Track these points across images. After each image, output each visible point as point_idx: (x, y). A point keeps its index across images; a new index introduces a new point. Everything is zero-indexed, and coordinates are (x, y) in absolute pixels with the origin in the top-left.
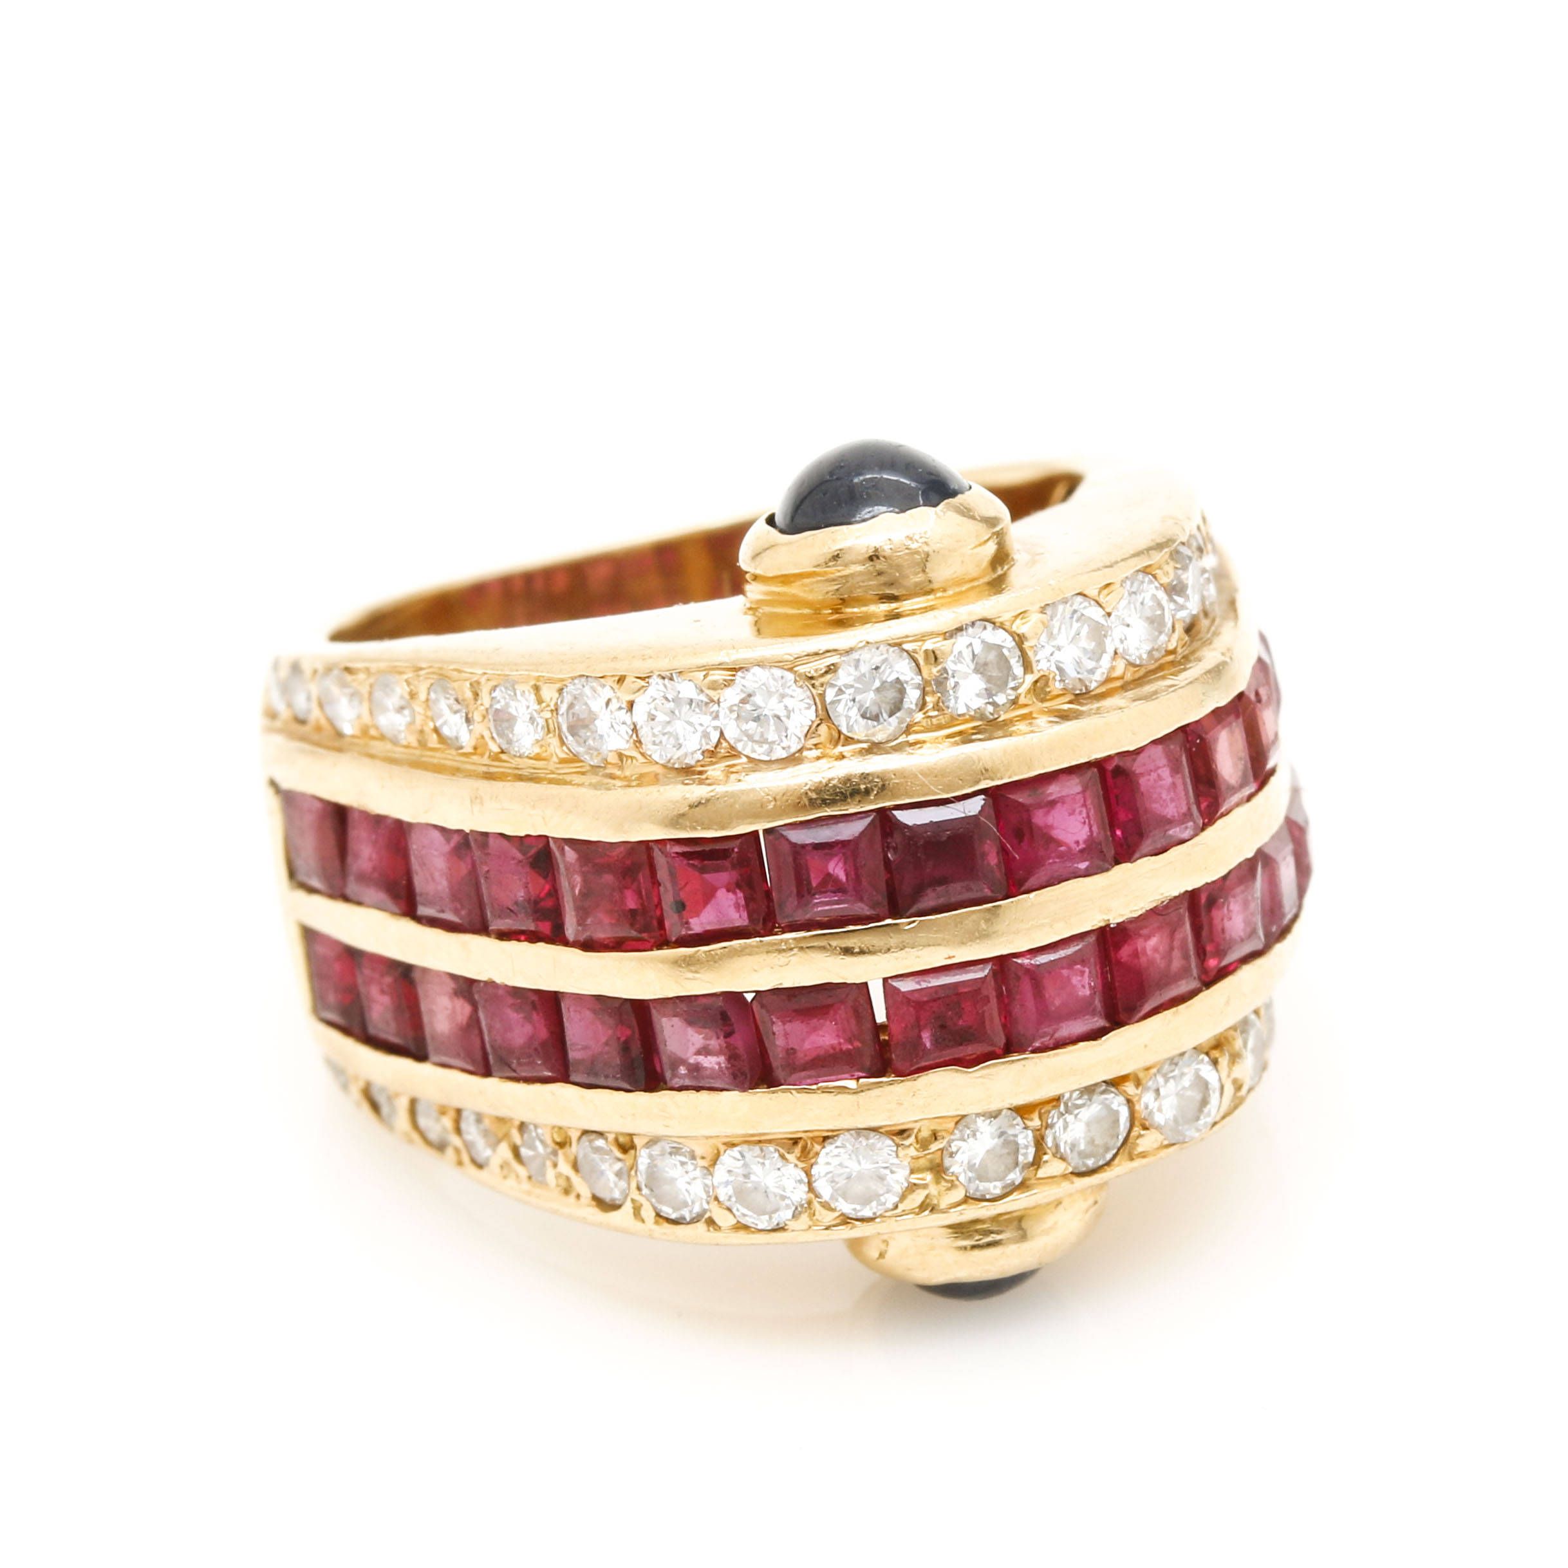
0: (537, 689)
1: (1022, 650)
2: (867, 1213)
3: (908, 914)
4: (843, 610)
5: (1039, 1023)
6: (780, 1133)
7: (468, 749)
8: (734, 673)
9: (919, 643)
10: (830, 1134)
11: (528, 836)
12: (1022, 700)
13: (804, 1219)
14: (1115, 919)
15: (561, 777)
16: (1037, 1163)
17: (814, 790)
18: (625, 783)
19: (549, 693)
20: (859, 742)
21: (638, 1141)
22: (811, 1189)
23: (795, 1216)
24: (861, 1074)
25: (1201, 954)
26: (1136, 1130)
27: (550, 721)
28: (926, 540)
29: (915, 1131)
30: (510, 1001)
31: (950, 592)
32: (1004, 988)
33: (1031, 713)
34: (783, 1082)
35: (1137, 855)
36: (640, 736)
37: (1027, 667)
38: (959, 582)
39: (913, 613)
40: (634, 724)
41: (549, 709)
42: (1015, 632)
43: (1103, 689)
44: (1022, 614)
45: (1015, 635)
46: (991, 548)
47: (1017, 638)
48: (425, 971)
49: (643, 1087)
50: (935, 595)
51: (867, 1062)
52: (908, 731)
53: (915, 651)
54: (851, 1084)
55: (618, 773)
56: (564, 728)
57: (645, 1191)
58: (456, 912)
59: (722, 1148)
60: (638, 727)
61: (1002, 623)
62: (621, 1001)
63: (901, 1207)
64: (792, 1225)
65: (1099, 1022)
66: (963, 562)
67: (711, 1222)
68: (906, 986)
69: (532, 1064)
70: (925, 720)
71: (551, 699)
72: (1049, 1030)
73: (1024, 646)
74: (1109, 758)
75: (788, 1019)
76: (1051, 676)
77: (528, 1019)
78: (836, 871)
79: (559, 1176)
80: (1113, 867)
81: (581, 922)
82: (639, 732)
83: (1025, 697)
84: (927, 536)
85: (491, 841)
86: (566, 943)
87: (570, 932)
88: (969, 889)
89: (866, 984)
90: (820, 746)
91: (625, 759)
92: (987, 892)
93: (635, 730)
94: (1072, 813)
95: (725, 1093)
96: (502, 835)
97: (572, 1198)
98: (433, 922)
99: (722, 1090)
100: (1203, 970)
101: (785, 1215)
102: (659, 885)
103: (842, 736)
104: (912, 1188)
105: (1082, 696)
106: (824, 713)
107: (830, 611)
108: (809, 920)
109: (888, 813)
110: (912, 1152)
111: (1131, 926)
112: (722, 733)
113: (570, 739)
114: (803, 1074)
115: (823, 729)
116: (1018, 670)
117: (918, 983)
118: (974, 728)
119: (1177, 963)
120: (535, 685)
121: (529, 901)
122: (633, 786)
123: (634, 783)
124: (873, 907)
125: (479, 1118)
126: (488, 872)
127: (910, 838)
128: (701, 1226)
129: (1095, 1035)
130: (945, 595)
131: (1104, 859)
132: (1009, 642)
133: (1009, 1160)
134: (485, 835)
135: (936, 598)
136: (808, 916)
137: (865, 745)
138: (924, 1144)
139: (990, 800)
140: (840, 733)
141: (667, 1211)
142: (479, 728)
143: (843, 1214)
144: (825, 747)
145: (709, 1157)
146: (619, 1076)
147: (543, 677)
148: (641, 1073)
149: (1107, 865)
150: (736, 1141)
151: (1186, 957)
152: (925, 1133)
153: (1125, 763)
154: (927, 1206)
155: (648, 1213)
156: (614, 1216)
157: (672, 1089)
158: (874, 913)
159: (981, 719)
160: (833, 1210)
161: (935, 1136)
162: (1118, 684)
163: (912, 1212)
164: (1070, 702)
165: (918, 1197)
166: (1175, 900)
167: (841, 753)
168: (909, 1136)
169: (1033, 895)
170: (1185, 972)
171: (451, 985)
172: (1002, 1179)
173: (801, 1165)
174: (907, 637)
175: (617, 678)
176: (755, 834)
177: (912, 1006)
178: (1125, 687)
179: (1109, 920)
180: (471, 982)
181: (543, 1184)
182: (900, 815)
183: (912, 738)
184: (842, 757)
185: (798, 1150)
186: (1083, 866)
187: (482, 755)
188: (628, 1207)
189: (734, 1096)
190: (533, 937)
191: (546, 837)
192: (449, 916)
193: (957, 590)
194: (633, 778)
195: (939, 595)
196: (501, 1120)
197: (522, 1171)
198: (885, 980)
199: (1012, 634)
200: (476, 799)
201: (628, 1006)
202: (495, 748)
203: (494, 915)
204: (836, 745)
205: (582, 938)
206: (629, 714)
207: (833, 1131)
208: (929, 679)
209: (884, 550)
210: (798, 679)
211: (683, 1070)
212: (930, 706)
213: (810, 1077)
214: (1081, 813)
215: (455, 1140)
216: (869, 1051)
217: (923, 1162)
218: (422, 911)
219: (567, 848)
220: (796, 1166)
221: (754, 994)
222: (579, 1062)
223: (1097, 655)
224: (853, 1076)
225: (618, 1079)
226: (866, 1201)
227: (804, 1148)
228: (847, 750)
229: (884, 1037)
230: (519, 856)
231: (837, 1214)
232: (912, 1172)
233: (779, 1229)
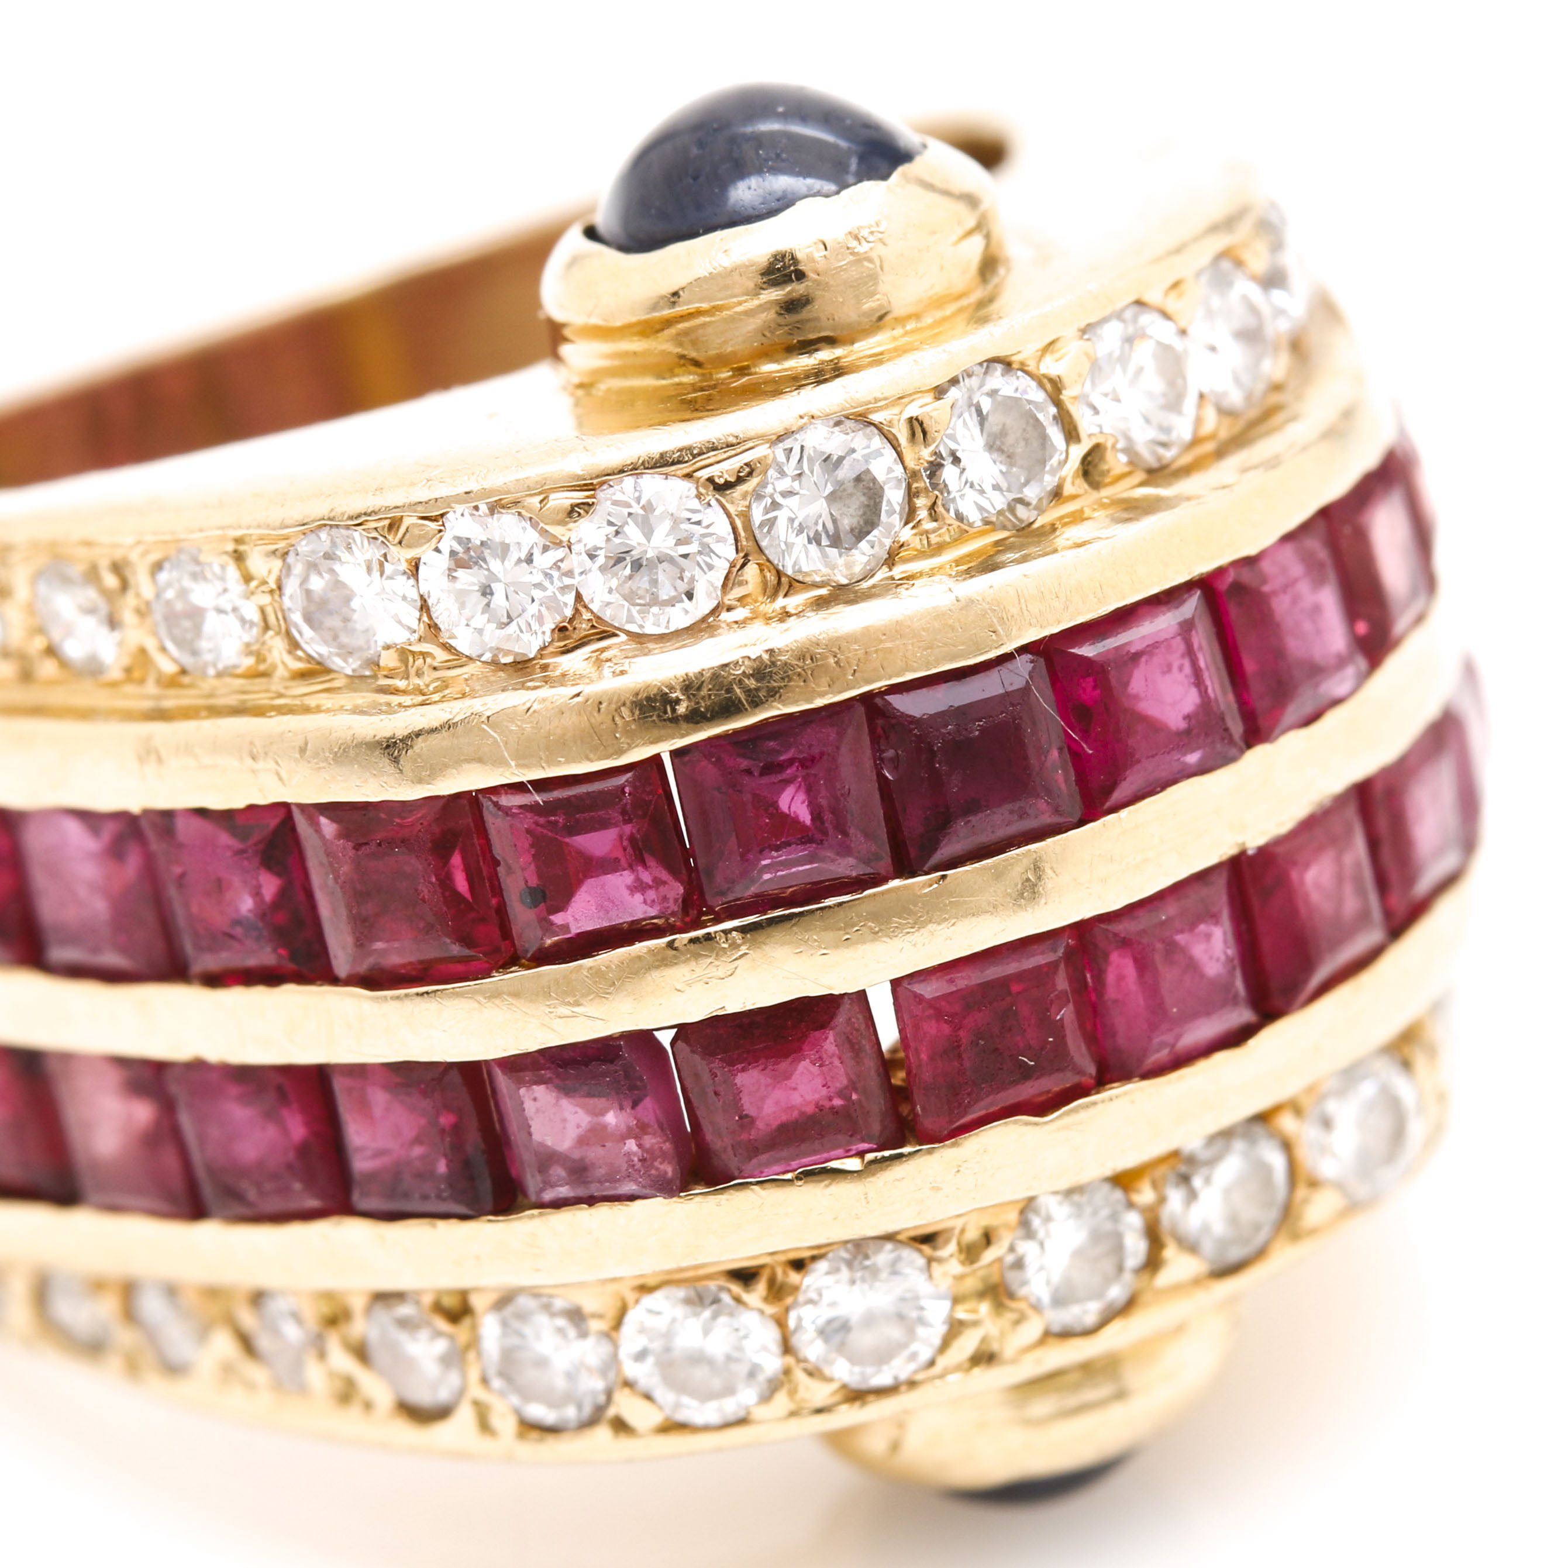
0: (239, 557)
1: (1058, 403)
2: (883, 1378)
3: (925, 868)
4: (753, 370)
5: (1153, 1027)
6: (733, 1260)
7: (115, 673)
8: (592, 492)
9: (896, 410)
10: (815, 1252)
11: (251, 808)
12: (1068, 490)
13: (782, 1402)
14: (1254, 840)
15: (297, 702)
16: (1153, 1263)
17: (752, 675)
18: (421, 698)
19: (260, 564)
20: (816, 585)
21: (478, 1302)
22: (787, 1348)
23: (766, 1398)
24: (865, 1146)
25: (1382, 883)
26: (1301, 1192)
27: (269, 611)
28: (880, 236)
29: (957, 1232)
30: (234, 1090)
31: (928, 320)
32: (1088, 976)
33: (1081, 511)
34: (736, 1174)
35: (1277, 731)
36: (434, 616)
37: (1072, 434)
38: (940, 302)
39: (877, 360)
40: (422, 596)
41: (264, 588)
42: (1044, 376)
43: (1187, 459)
44: (1049, 347)
45: (1045, 381)
46: (975, 246)
47: (1048, 386)
48: (66, 1058)
49: (489, 1206)
50: (904, 326)
51: (876, 1127)
52: (891, 559)
53: (890, 423)
54: (853, 1164)
55: (401, 684)
56: (297, 617)
57: (497, 1383)
58: (124, 950)
59: (630, 1297)
60: (430, 602)
61: (1022, 364)
62: (441, 1069)
63: (942, 1362)
64: (759, 1413)
65: (1244, 1015)
66: (942, 268)
67: (620, 1426)
68: (929, 990)
69: (284, 1191)
70: (918, 538)
71: (270, 572)
72: (1168, 1038)
73: (1062, 397)
74: (1220, 572)
75: (740, 1066)
76: (1109, 445)
77: (271, 1116)
78: (792, 809)
79: (332, 1375)
80: (1242, 752)
81: (361, 942)
82: (432, 609)
83: (1073, 483)
84: (881, 230)
85: (180, 824)
86: (334, 980)
87: (342, 962)
88: (1022, 815)
89: (863, 992)
90: (749, 600)
91: (411, 659)
92: (1047, 819)
93: (424, 606)
94: (1168, 669)
95: (639, 1203)
96: (201, 813)
97: (355, 1411)
98: (76, 972)
99: (632, 1198)
100: (1388, 914)
101: (747, 1396)
102: (497, 863)
103: (783, 579)
104: (955, 1328)
105: (1157, 473)
106: (751, 543)
107: (730, 373)
108: (756, 896)
109: (878, 701)
110: (955, 1267)
111: (1280, 850)
112: (579, 597)
113: (306, 635)
114: (764, 1157)
115: (751, 571)
116: (1056, 435)
117: (951, 981)
118: (997, 543)
119: (1351, 905)
120: (235, 551)
121: (263, 916)
122: (435, 702)
123: (436, 697)
124: (867, 862)
125: (171, 1291)
126: (183, 875)
127: (920, 739)
128: (603, 1433)
129: (1237, 1038)
130: (919, 325)
131: (1231, 741)
132: (1038, 396)
133: (1108, 1265)
134: (168, 815)
135: (906, 333)
136: (753, 890)
137: (823, 591)
138: (970, 1253)
139: (1042, 661)
140: (779, 574)
141: (538, 1412)
142: (135, 634)
143: (844, 1386)
144: (756, 601)
145: (612, 1313)
146: (445, 1194)
147: (251, 535)
148: (486, 1186)
149: (1234, 751)
150: (651, 1282)
151: (1361, 892)
152: (973, 1234)
153: (1246, 576)
154: (984, 1358)
155: (505, 1424)
156: (441, 1433)
157: (541, 1205)
158: (869, 870)
159: (1004, 528)
160: (829, 1380)
161: (988, 1238)
162: (1209, 447)
163: (958, 1368)
164: (1142, 484)
165: (967, 1344)
166: (1340, 801)
167: (784, 607)
168: (947, 1241)
169: (1124, 813)
170: (1363, 918)
171: (113, 1077)
172: (1099, 1295)
173: (770, 1310)
174: (876, 400)
175: (387, 522)
176: (657, 759)
177: (946, 1022)
178: (1221, 453)
179: (1244, 844)
180: (159, 1068)
181: (302, 1389)
182: (900, 703)
183: (898, 571)
184: (785, 615)
185: (761, 1287)
186: (1193, 758)
187: (142, 681)
188: (465, 1415)
189: (657, 1206)
190: (271, 977)
191: (286, 806)
192: (112, 959)
193: (939, 315)
194: (431, 688)
195: (909, 327)
196: (213, 1293)
197: (257, 1373)
198: (896, 983)
199: (1040, 381)
200: (149, 754)
201: (455, 1076)
202: (168, 667)
203: (199, 948)
204: (774, 596)
205: (362, 968)
206: (412, 581)
207: (819, 1247)
208: (917, 468)
209: (813, 260)
210: (702, 490)
211: (558, 1172)
212: (923, 514)
213: (777, 1161)
214: (1181, 669)
215: (125, 1337)
216: (877, 1104)
217: (972, 1284)
218: (58, 954)
219: (323, 820)
220: (762, 1312)
221: (676, 1030)
222: (371, 1177)
223: (1174, 404)
224: (850, 1150)
225: (444, 1200)
226: (882, 1357)
227: (772, 1282)
228: (794, 602)
229: (899, 1078)
230: (235, 843)
231: (835, 1386)
232: (956, 1300)
233: (742, 1421)
